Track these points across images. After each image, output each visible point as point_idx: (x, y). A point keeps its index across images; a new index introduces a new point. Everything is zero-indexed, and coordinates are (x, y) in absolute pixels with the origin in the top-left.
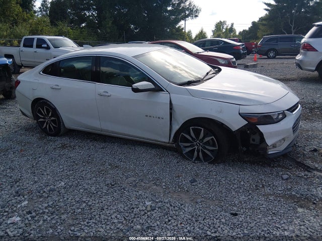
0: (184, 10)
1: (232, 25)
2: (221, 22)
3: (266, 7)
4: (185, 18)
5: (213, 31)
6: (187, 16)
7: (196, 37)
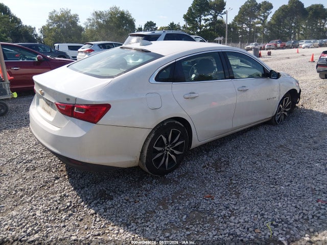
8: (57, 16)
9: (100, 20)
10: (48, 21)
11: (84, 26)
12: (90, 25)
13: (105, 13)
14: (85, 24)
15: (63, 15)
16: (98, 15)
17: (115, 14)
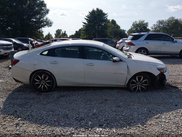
0: (42, 22)
1: (65, 32)
2: (59, 30)
3: (84, 24)
4: (44, 26)
5: (55, 34)
6: (45, 25)
7: (46, 37)
8: (136, 24)
9: (161, 25)
10: (131, 27)
11: (150, 29)
12: (154, 28)
13: (165, 21)
14: (151, 28)
15: (140, 23)
16: (161, 22)
17: (172, 21)
